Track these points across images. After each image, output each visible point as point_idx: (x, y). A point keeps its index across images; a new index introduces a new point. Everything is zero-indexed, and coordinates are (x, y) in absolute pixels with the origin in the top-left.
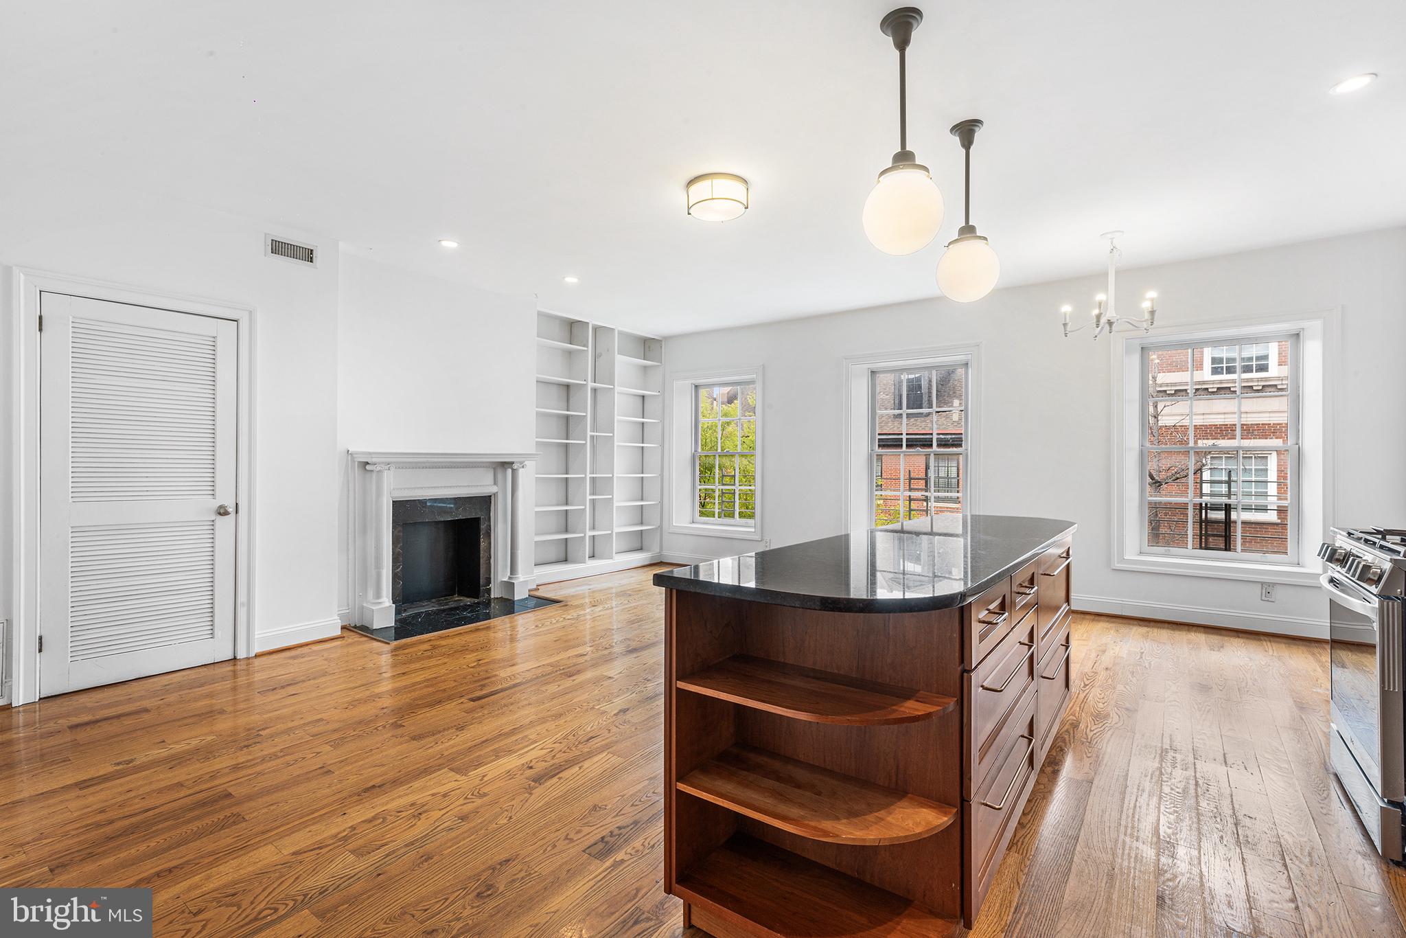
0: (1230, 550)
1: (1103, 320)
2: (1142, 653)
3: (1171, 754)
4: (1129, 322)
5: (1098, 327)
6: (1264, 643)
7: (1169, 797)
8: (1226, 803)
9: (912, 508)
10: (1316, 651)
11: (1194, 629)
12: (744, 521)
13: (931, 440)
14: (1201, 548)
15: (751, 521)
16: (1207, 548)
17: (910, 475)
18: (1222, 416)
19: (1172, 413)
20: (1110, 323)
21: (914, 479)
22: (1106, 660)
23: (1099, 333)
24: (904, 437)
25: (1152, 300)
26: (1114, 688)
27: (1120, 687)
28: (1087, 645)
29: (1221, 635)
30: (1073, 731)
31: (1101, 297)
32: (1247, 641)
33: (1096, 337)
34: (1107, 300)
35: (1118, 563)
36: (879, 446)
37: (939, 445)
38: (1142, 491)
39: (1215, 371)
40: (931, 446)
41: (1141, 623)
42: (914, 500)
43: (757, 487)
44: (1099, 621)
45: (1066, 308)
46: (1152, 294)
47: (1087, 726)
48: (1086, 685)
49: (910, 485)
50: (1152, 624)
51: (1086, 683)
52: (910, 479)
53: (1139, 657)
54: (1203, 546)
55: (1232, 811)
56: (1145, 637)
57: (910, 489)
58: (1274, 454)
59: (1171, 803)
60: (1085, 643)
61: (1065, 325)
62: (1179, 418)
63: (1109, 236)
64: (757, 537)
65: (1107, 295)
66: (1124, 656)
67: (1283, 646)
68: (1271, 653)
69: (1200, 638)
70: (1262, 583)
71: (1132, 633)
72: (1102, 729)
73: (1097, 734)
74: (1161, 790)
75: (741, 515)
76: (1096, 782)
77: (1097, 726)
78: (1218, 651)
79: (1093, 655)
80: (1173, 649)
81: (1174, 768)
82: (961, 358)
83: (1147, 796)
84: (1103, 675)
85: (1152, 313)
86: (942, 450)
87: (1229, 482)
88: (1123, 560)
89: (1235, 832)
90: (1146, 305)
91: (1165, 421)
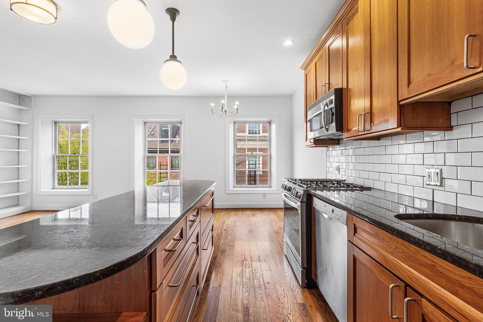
0: (255, 184)
1: (224, 110)
2: (235, 221)
3: (245, 262)
4: (231, 112)
5: (222, 112)
6: (264, 211)
7: (245, 283)
8: (261, 279)
9: (161, 176)
10: (275, 212)
11: (248, 209)
12: (83, 186)
13: (168, 151)
14: (249, 184)
15: (86, 186)
16: (250, 184)
17: (160, 164)
18: (251, 146)
19: (240, 145)
20: (226, 111)
21: (162, 165)
22: (225, 226)
23: (222, 115)
24: (158, 150)
25: (237, 105)
26: (227, 238)
27: (229, 237)
28: (219, 222)
29: (254, 211)
30: (215, 261)
31: (223, 102)
32: (260, 212)
33: (221, 116)
34: (225, 103)
35: (228, 191)
36: (148, 153)
37: (171, 153)
38: (234, 168)
39: (249, 133)
40: (168, 153)
41: (234, 210)
42: (162, 173)
43: (89, 171)
44: (223, 211)
45: (213, 105)
46: (237, 103)
47: (219, 258)
48: (219, 239)
49: (160, 168)
50: (237, 210)
51: (219, 238)
52: (160, 165)
53: (234, 223)
54: (249, 183)
55: (263, 282)
56: (235, 215)
57: (161, 169)
58: (261, 156)
59: (246, 286)
60: (219, 221)
61: (212, 110)
62: (241, 146)
63: (225, 82)
64: (90, 193)
65: (225, 101)
66: (230, 224)
67: (268, 212)
68: (266, 214)
69: (249, 212)
70: (263, 194)
71: (232, 214)
72: (224, 257)
73: (223, 260)
74: (243, 280)
75: (82, 184)
76: (222, 286)
77: (222, 257)
78: (254, 216)
79: (221, 225)
80: (243, 218)
81: (246, 268)
82: (179, 120)
83: (239, 285)
84: (224, 232)
85: (237, 109)
86: (172, 154)
87: (255, 164)
88: (229, 190)
89: (265, 292)
90: (236, 107)
91: (239, 147)
